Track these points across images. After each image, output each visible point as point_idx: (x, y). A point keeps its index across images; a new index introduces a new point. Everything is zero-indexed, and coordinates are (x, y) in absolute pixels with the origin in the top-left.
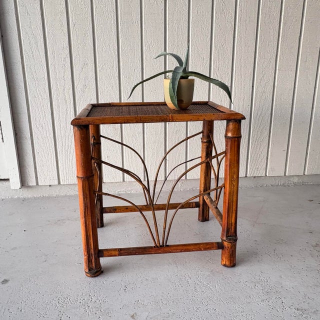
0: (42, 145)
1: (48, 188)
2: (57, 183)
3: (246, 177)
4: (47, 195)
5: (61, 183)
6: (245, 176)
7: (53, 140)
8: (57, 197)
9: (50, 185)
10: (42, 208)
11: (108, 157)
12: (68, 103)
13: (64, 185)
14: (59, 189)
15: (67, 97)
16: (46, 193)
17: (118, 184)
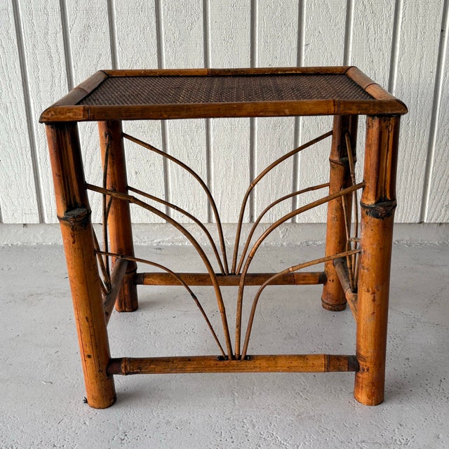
0: (6, 144)
1: (22, 229)
2: (36, 220)
3: (421, 222)
4: (20, 244)
5: (46, 221)
6: (418, 221)
7: (27, 135)
8: (39, 246)
9: (25, 225)
10: (6, 269)
11: (136, 173)
12: (55, 63)
13: (50, 225)
14: (42, 232)
15: (53, 50)
16: (17, 238)
17: (157, 227)
